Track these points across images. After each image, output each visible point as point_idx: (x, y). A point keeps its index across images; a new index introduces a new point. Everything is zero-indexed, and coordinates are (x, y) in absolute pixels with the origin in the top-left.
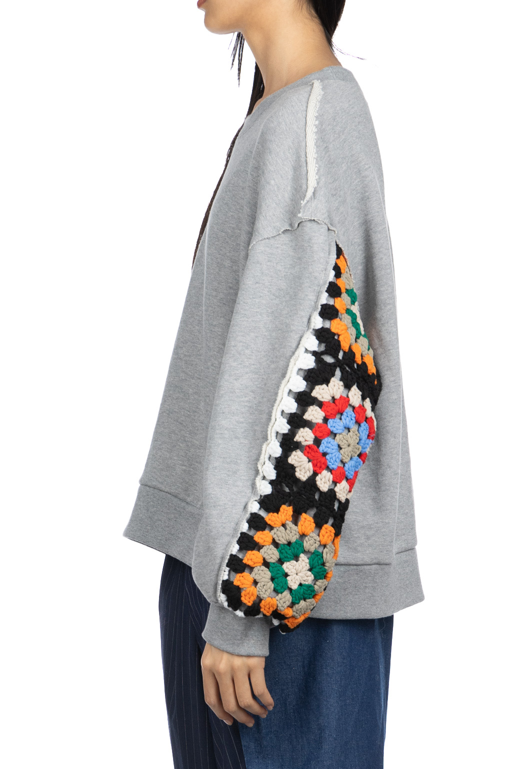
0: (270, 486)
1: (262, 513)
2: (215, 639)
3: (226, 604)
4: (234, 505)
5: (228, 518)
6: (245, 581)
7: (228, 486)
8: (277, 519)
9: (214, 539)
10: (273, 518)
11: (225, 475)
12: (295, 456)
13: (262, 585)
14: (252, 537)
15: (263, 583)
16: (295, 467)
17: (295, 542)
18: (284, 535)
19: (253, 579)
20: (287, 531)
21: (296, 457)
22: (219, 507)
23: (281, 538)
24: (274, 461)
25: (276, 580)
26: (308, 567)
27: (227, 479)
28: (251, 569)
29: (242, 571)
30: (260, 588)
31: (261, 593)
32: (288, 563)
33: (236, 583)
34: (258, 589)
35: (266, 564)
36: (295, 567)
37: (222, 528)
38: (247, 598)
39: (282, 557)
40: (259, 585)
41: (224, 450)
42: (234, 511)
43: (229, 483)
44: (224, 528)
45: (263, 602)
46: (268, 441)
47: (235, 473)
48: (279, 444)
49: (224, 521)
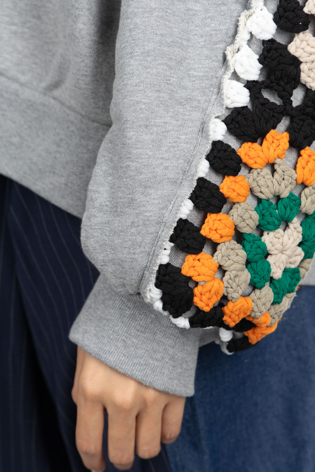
0: (246, 92)
1: (233, 143)
2: (110, 352)
3: (159, 305)
4: (182, 125)
5: (172, 149)
6: (203, 268)
7: (171, 87)
8: (261, 153)
9: (146, 187)
10: (252, 153)
11: (165, 67)
12: (302, 41)
13: (232, 277)
14: (217, 188)
15: (234, 272)
16: (301, 63)
17: (288, 197)
18: (270, 184)
19: (218, 265)
20: (276, 175)
21: (304, 43)
22: (155, 129)
23: (264, 189)
24: (259, 48)
25: (253, 265)
26: (299, 239)
27: (168, 73)
28: (214, 246)
29: (197, 251)
30: (230, 281)
31: (230, 290)
32: (272, 234)
33: (186, 271)
34: (226, 283)
35: (239, 237)
36: (281, 240)
37: (162, 168)
38: (204, 298)
39: (263, 222)
40: (227, 274)
41: (161, 21)
42: (183, 137)
43: (171, 82)
44: (167, 168)
45: (230, 305)
46: (252, 11)
47: (180, 63)
48: (271, 16)
49: (166, 156)
